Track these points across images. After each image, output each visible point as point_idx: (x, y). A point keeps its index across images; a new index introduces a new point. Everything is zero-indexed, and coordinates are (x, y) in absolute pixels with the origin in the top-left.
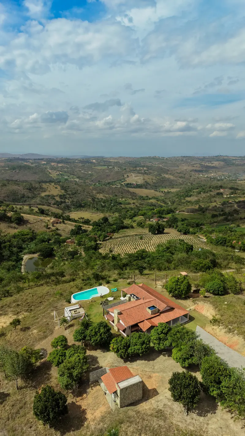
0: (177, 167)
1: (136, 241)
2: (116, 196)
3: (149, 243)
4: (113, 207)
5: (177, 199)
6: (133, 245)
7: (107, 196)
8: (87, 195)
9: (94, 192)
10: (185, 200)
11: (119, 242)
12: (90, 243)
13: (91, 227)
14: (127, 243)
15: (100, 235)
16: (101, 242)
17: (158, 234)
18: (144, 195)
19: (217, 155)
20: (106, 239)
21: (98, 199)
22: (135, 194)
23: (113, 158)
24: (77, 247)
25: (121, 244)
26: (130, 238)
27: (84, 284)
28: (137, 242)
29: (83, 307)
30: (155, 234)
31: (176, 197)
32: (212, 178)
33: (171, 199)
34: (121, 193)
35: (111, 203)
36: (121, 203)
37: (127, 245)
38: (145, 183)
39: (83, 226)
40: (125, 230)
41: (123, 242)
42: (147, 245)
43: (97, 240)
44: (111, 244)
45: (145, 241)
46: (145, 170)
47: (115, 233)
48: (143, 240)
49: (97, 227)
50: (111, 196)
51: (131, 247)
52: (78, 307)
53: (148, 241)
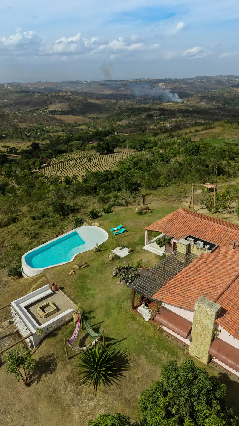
0: (102, 92)
1: (83, 164)
2: (41, 124)
3: (100, 165)
4: (40, 136)
5: (108, 124)
6: (80, 168)
7: (31, 125)
8: (7, 126)
9: (15, 121)
10: (116, 124)
11: (61, 167)
12: (23, 172)
13: (20, 156)
14: (71, 168)
15: (34, 163)
16: (37, 170)
17: (107, 153)
18: (73, 122)
19: (140, 78)
20: (44, 166)
21: (21, 128)
22: (63, 121)
23: (31, 84)
24: (7, 179)
25: (64, 169)
26: (74, 162)
27: (38, 225)
28: (85, 165)
29: (62, 289)
30: (104, 154)
31: (107, 121)
32: (138, 102)
33: (102, 125)
34: (47, 121)
35: (37, 132)
36: (48, 132)
37: (73, 170)
38: (71, 110)
39: (10, 156)
40: (65, 154)
41: (66, 167)
42: (99, 167)
43: (31, 168)
44: (51, 172)
45: (94, 163)
46: (69, 95)
47: (52, 158)
48: (92, 163)
49: (27, 155)
50: (35, 125)
51: (78, 172)
52: (50, 291)
53: (98, 163)
